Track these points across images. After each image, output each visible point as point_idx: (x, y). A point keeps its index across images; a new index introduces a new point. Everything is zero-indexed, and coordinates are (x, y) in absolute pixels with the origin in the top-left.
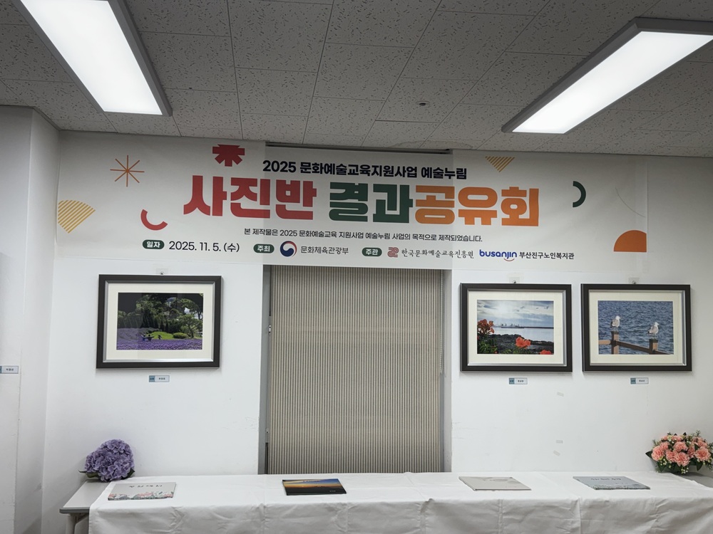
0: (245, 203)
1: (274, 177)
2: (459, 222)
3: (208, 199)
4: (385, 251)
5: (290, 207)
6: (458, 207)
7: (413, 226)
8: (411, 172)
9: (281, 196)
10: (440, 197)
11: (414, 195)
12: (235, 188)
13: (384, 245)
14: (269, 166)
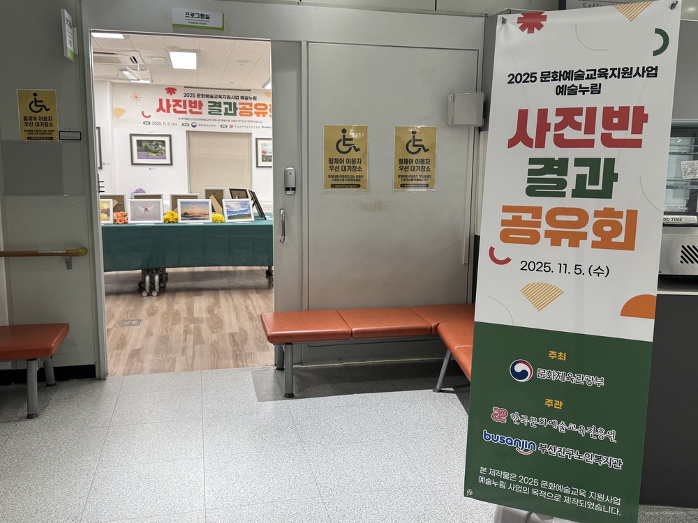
0: (178, 108)
1: (188, 99)
2: (255, 115)
3: (165, 106)
4: (228, 126)
5: (194, 110)
6: (254, 110)
7: (238, 117)
8: (237, 98)
9: (190, 106)
10: (248, 107)
11: (238, 106)
12: (174, 103)
13: (228, 124)
14: (186, 95)
